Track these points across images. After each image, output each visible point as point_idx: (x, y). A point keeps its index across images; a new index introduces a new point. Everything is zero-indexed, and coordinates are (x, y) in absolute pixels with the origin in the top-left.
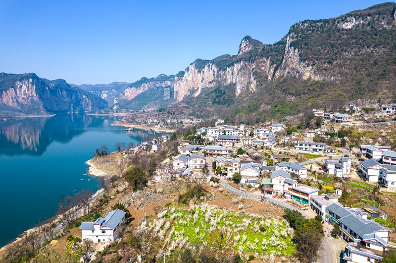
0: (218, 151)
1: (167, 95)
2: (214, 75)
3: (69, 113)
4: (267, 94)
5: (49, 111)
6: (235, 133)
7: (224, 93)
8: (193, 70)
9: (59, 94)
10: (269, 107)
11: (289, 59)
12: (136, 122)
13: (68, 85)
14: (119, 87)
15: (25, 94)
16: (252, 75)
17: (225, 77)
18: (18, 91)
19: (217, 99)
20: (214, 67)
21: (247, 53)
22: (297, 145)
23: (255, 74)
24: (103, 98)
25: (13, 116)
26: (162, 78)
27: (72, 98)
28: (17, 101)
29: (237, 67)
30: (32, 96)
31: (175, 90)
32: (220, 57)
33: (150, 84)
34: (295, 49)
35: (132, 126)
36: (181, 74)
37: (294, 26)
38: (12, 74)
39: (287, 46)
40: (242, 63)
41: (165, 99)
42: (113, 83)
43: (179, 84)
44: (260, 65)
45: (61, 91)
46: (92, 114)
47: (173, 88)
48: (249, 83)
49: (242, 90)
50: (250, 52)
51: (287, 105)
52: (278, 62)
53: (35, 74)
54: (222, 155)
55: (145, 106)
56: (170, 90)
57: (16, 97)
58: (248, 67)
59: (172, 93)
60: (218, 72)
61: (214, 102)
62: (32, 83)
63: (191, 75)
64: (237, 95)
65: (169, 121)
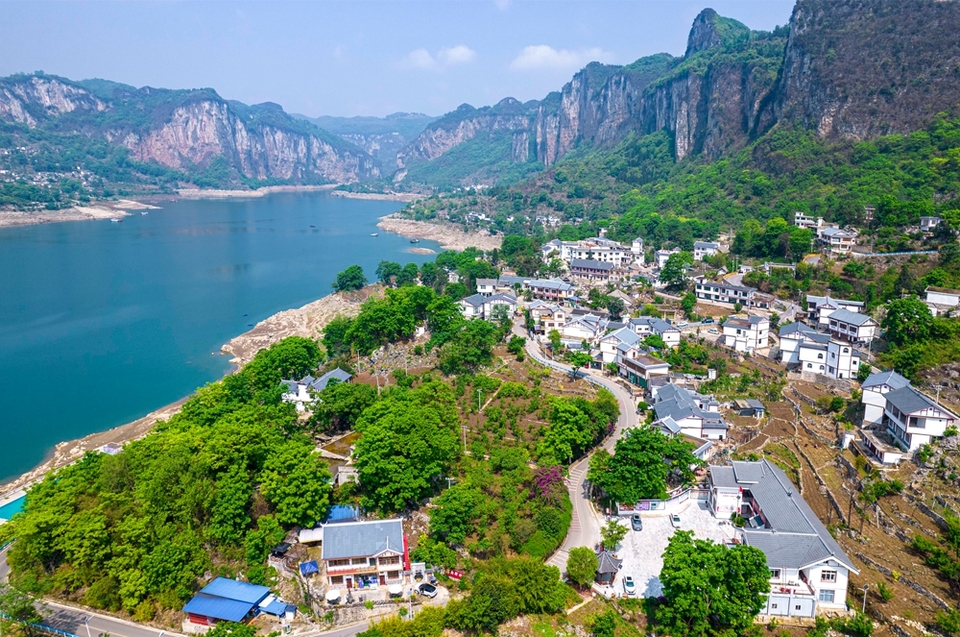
0: (554, 291)
1: (519, 151)
2: (629, 106)
6: (614, 256)
8: (581, 90)
9: (269, 141)
13: (289, 118)
14: (409, 127)
15: (195, 138)
18: (180, 130)
19: (628, 171)
20: (629, 87)
22: (699, 287)
24: (370, 152)
26: (510, 108)
28: (180, 155)
30: (211, 144)
31: (538, 141)
33: (479, 123)
34: (804, 55)
38: (166, 91)
41: (515, 162)
43: (548, 124)
45: (273, 132)
47: (535, 136)
49: (688, 151)
53: (213, 91)
54: (561, 299)
55: (469, 179)
56: (528, 139)
57: (178, 145)
59: (530, 151)
62: (210, 114)
63: (576, 104)
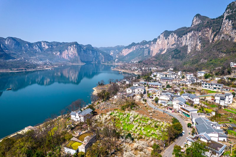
0: (156, 85)
1: (146, 53)
2: (175, 40)
3: (92, 63)
4: (206, 52)
5: (82, 61)
6: (173, 76)
7: (180, 52)
8: (162, 37)
9: (88, 53)
10: (206, 61)
11: (224, 28)
12: (126, 69)
13: (93, 48)
14: (120, 48)
15: (72, 53)
16: (198, 40)
17: (181, 41)
18: (69, 51)
19: (175, 56)
20: (175, 35)
21: (196, 25)
22: (203, 84)
23: (201, 39)
24: (111, 55)
25: (66, 64)
26: (144, 43)
27: (94, 54)
28: (68, 56)
29: (189, 35)
30: (75, 54)
31: (151, 50)
32: (180, 29)
33: (137, 47)
34: (229, 21)
35: (123, 71)
36: (155, 40)
37: (231, 4)
38: (67, 43)
39: (224, 19)
40: (192, 33)
41: (145, 55)
42: (116, 46)
43: (154, 46)
44: (204, 33)
45: (89, 51)
46: (104, 64)
47: (150, 49)
48: (196, 45)
49: (191, 50)
50: (199, 25)
51: (219, 60)
52: (217, 31)
53: (77, 42)
54: (158, 88)
55: (133, 60)
56: (148, 50)
57: (68, 54)
58: (197, 34)
59: (149, 52)
60: (178, 38)
61: (173, 57)
62: (75, 47)
63: (161, 41)
64: (188, 53)
65: (144, 68)
